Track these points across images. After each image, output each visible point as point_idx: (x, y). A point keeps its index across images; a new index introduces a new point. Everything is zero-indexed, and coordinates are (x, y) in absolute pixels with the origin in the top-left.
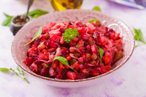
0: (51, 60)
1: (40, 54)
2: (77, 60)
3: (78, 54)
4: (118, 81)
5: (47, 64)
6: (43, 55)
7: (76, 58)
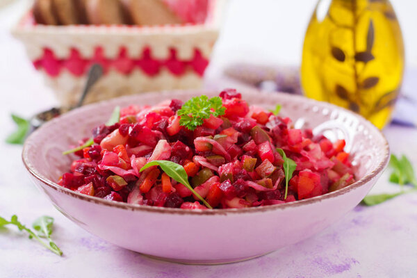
0: (136, 170)
1: (105, 153)
2: (215, 173)
3: (219, 158)
4: (338, 262)
5: (124, 177)
6: (113, 155)
7: (212, 167)
